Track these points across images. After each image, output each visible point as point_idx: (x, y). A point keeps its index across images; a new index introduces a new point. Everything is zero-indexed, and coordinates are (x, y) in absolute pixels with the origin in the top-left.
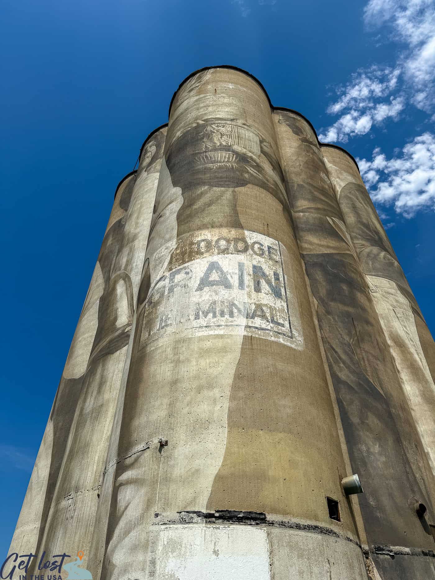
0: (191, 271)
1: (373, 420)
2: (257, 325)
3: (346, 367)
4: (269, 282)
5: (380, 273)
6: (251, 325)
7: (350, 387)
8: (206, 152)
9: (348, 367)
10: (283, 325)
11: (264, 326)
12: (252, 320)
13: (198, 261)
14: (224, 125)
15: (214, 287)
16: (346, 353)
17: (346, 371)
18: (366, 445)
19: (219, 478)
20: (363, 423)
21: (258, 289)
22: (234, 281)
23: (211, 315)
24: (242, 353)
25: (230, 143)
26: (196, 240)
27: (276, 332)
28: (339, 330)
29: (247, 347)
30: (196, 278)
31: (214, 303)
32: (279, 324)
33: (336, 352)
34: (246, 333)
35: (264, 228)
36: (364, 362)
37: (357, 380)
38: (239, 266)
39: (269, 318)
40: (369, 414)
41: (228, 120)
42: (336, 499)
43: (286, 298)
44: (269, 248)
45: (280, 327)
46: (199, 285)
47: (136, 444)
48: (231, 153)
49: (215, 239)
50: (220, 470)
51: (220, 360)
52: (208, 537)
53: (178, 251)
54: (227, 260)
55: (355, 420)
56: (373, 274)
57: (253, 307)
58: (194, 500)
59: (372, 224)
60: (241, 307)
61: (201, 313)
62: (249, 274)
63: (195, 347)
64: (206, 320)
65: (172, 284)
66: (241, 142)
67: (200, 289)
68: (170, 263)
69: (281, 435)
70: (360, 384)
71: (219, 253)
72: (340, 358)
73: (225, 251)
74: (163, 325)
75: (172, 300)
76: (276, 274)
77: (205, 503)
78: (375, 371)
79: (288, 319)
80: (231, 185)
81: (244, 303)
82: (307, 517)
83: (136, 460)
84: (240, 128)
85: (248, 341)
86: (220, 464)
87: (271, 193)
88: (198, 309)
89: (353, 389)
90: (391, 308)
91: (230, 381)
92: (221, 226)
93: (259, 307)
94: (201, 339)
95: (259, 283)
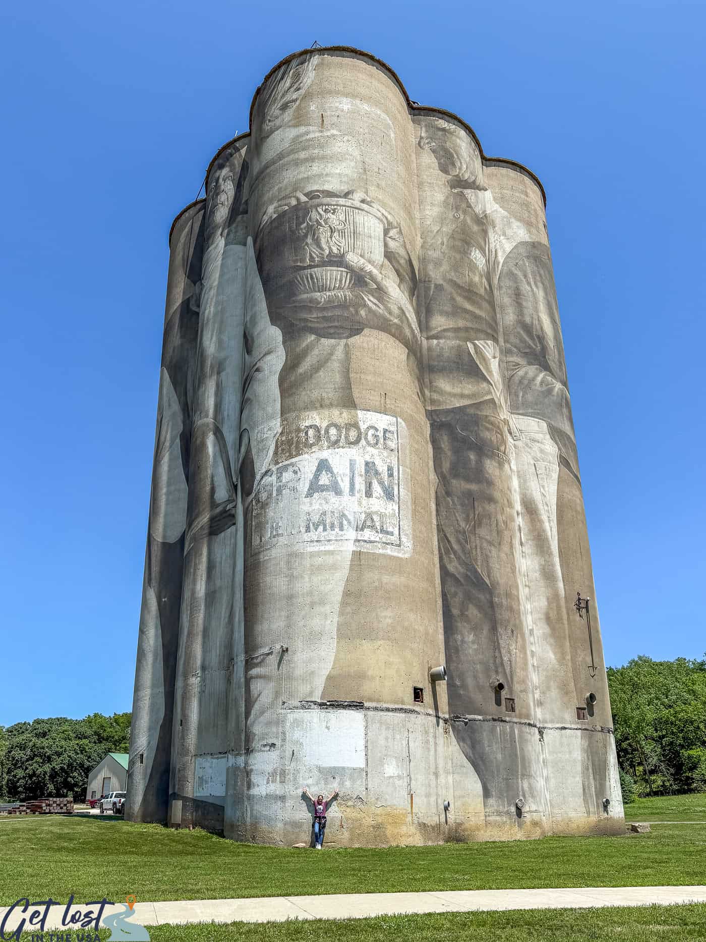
0: (299, 469)
1: (473, 612)
2: (366, 538)
3: (456, 558)
4: (381, 483)
5: (530, 411)
6: (360, 539)
7: (457, 580)
8: (310, 267)
9: (458, 558)
10: (392, 534)
11: (372, 539)
12: (361, 532)
13: (306, 456)
14: (335, 209)
15: (324, 493)
16: (459, 541)
17: (456, 563)
18: (462, 635)
19: (330, 678)
20: (462, 614)
21: (369, 494)
22: (345, 485)
23: (321, 528)
24: (351, 569)
25: (342, 248)
26: (304, 424)
27: (384, 543)
28: (457, 515)
29: (356, 563)
30: (305, 480)
31: (324, 513)
32: (387, 533)
33: (449, 541)
34: (355, 549)
35: (380, 401)
36: (476, 551)
37: (465, 571)
38: (351, 464)
39: (379, 528)
40: (471, 606)
41: (340, 197)
42: (421, 687)
43: (399, 498)
44: (385, 431)
45: (389, 536)
46: (309, 490)
47: (261, 647)
48: (344, 269)
49: (324, 425)
50: (330, 672)
51: (331, 578)
52: (322, 718)
53: (284, 438)
54: (338, 456)
55: (455, 611)
56: (521, 412)
57: (363, 516)
58: (311, 693)
59: (537, 323)
60: (351, 518)
61: (311, 525)
62: (360, 475)
63: (307, 562)
64: (317, 533)
65: (280, 484)
66: (358, 243)
67: (309, 495)
68: (276, 453)
69: (382, 642)
70: (467, 575)
71: (329, 447)
72: (452, 548)
73: (335, 444)
74: (274, 533)
75: (281, 505)
76: (390, 469)
77: (320, 696)
78: (486, 559)
79: (398, 525)
80: (343, 334)
81: (354, 512)
82: (395, 702)
83: (263, 661)
84: (357, 211)
85: (357, 556)
86: (331, 667)
87: (393, 336)
88: (309, 520)
89: (460, 581)
90: (532, 462)
91: (339, 598)
92: (331, 405)
93: (369, 516)
94: (312, 555)
95: (370, 484)
